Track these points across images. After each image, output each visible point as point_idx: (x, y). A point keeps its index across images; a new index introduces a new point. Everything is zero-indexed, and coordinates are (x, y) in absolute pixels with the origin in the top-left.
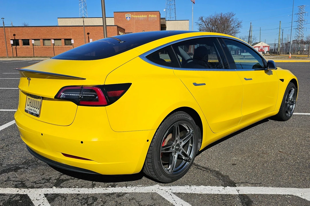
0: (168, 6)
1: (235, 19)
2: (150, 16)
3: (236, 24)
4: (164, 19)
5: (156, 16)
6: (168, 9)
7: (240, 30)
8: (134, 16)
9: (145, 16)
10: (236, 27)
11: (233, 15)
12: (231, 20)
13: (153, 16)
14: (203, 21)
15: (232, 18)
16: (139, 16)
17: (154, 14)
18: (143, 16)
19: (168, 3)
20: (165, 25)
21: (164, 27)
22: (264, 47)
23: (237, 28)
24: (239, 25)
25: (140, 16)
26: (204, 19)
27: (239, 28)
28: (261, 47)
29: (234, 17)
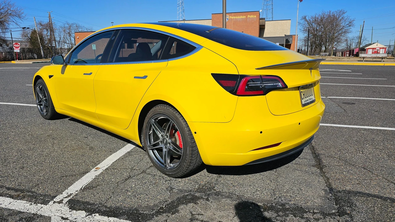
0: (265, 6)
1: (346, 17)
2: (249, 16)
3: (347, 23)
4: (264, 19)
5: (255, 16)
6: (264, 9)
7: (352, 29)
8: (232, 18)
9: (243, 17)
10: (347, 26)
11: (344, 13)
12: (341, 18)
13: (252, 16)
14: (307, 21)
15: (342, 16)
16: (237, 17)
17: (254, 15)
18: (241, 17)
19: (265, 4)
20: (264, 26)
21: (262, 28)
22: (380, 48)
23: (349, 27)
24: (350, 24)
25: (239, 17)
26: (307, 18)
27: (350, 27)
28: (377, 49)
29: (345, 15)
